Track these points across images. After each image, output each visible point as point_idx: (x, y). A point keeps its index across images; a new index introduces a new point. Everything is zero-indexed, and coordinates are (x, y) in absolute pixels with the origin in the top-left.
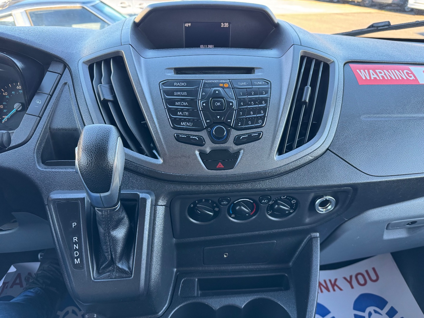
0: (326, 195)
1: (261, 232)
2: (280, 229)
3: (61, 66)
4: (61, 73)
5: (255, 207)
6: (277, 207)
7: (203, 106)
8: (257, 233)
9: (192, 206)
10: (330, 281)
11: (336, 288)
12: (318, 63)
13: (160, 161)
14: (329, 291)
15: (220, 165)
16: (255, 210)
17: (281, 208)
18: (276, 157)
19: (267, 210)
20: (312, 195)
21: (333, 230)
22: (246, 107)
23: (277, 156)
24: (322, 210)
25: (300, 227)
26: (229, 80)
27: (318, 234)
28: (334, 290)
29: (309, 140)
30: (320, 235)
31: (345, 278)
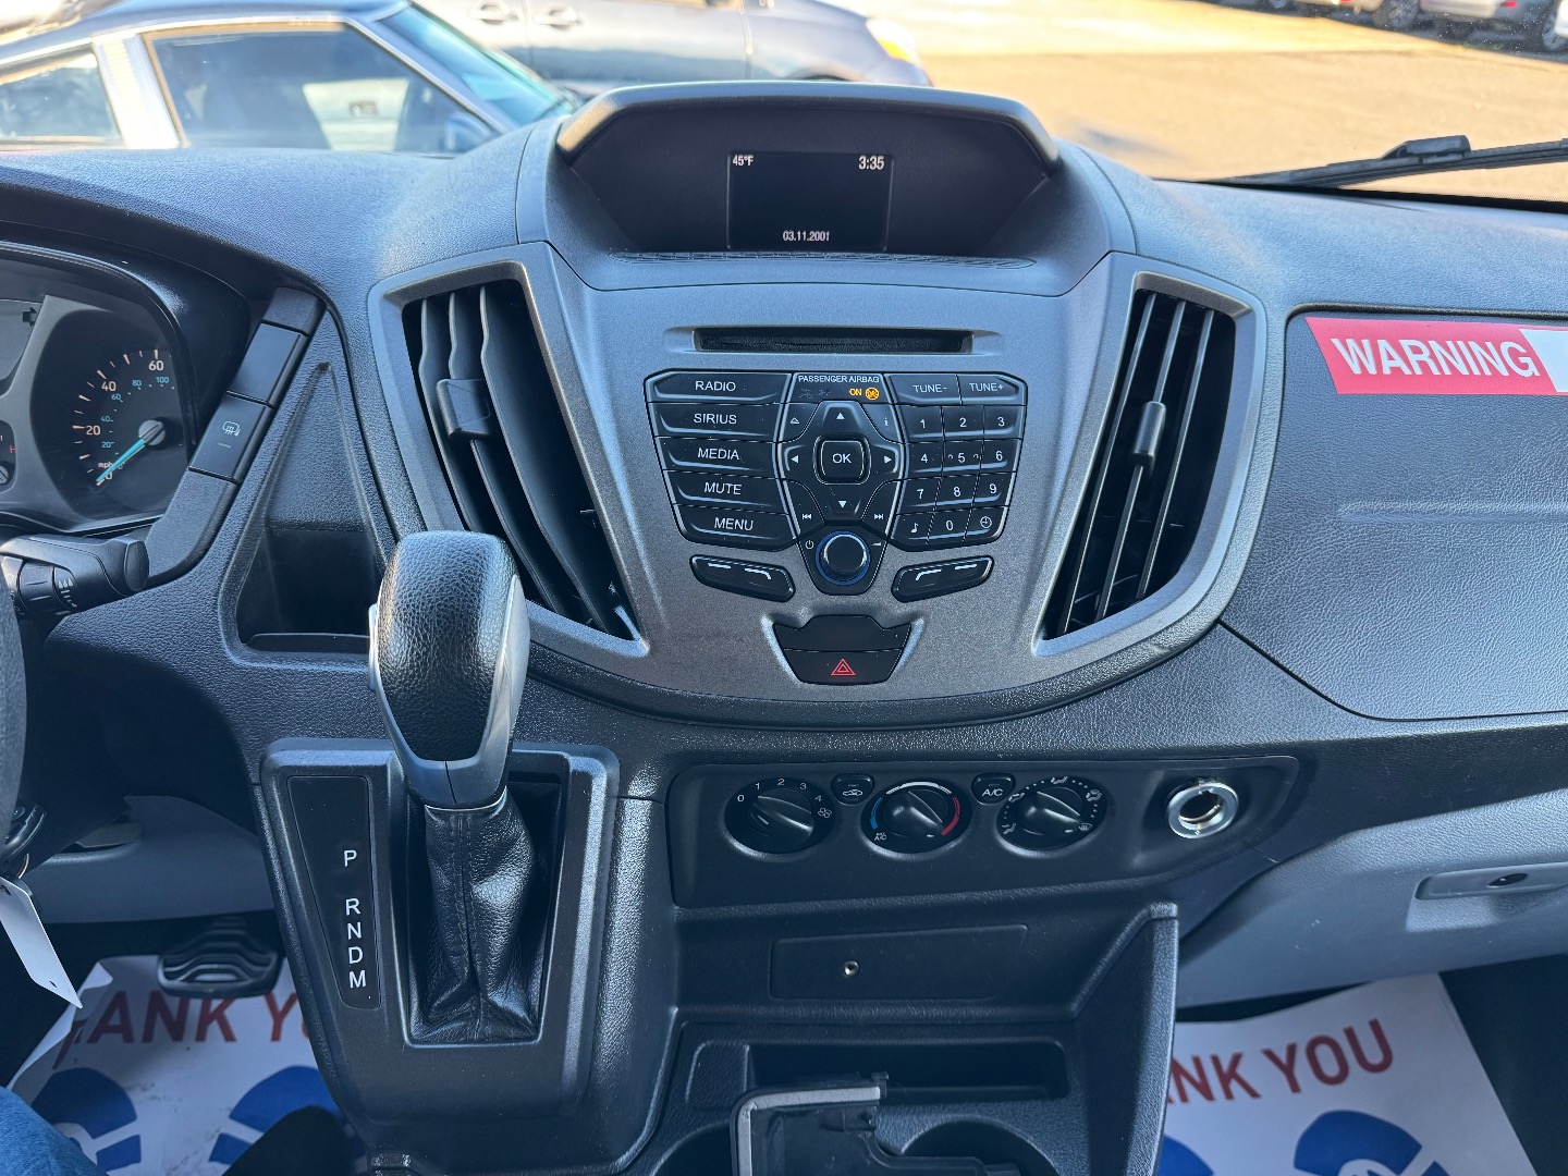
0: (1207, 779)
1: (976, 896)
2: (1042, 886)
3: (310, 306)
4: (307, 331)
5: (958, 809)
6: (1035, 814)
7: (791, 462)
8: (961, 896)
9: (740, 798)
10: (1216, 1061)
11: (1234, 1086)
12: (1195, 314)
13: (641, 647)
14: (1209, 1096)
15: (843, 668)
16: (956, 819)
17: (1049, 816)
18: (1036, 646)
19: (1001, 822)
20: (1158, 776)
21: (1226, 895)
22: (939, 469)
23: (1040, 640)
24: (1189, 829)
25: (1113, 882)
26: (883, 373)
27: (1173, 909)
28: (1229, 1095)
29: (1154, 587)
30: (1179, 910)
31: (1270, 1054)
